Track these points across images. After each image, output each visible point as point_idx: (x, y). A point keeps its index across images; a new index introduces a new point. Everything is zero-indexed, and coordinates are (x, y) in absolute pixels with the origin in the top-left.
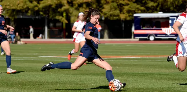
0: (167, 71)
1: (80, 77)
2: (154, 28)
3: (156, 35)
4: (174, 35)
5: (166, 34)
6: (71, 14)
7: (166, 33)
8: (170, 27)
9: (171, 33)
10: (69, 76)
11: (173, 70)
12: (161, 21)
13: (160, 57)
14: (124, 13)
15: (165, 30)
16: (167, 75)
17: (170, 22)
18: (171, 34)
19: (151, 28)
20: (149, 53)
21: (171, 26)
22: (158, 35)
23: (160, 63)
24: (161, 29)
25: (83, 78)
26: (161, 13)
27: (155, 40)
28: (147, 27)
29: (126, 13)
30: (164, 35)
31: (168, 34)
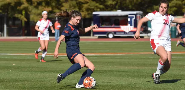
0: (126, 68)
1: (39, 75)
2: (112, 26)
3: (115, 33)
4: (132, 33)
5: (125, 32)
6: (30, 12)
7: (125, 30)
8: (129, 25)
9: (129, 30)
10: (28, 73)
11: (131, 67)
12: (120, 19)
13: (119, 54)
14: (83, 11)
15: (123, 28)
16: (126, 72)
17: (129, 20)
18: (130, 32)
19: (110, 26)
20: (108, 51)
21: (129, 23)
22: (117, 33)
23: (118, 60)
24: (120, 27)
25: (42, 75)
26: (120, 11)
27: (114, 37)
28: (106, 25)
29: (85, 12)
30: (123, 33)
31: (127, 31)
